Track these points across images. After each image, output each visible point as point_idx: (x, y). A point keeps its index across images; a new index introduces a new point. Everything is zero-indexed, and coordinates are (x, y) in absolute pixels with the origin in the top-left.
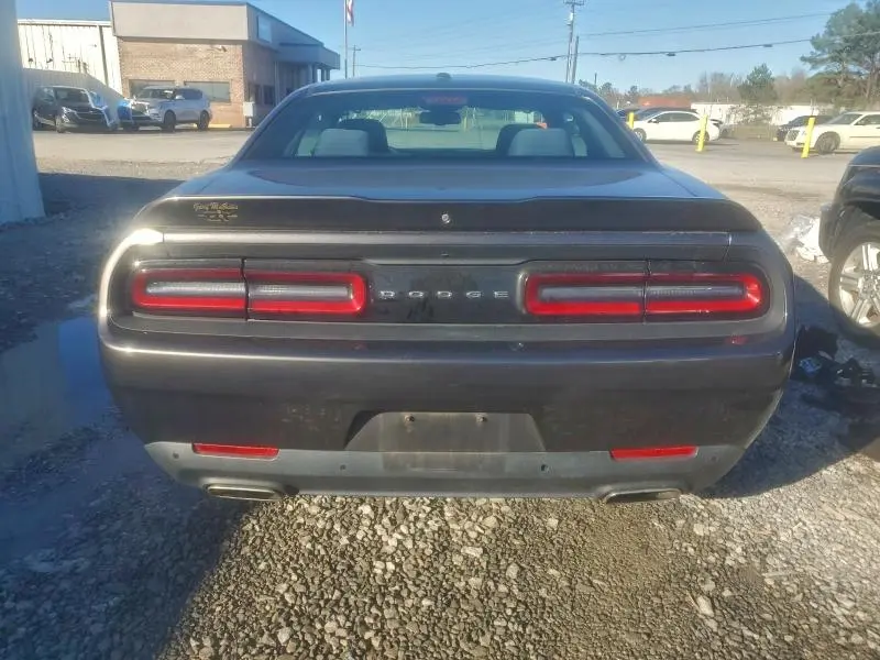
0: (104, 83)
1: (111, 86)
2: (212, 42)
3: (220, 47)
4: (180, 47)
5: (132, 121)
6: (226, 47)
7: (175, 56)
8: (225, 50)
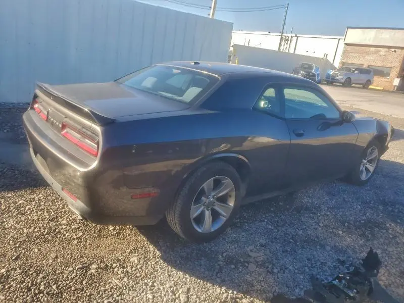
0: (332, 63)
1: (334, 64)
2: (389, 47)
3: (393, 50)
4: (372, 49)
5: (330, 80)
6: (396, 50)
7: (368, 53)
8: (395, 52)
